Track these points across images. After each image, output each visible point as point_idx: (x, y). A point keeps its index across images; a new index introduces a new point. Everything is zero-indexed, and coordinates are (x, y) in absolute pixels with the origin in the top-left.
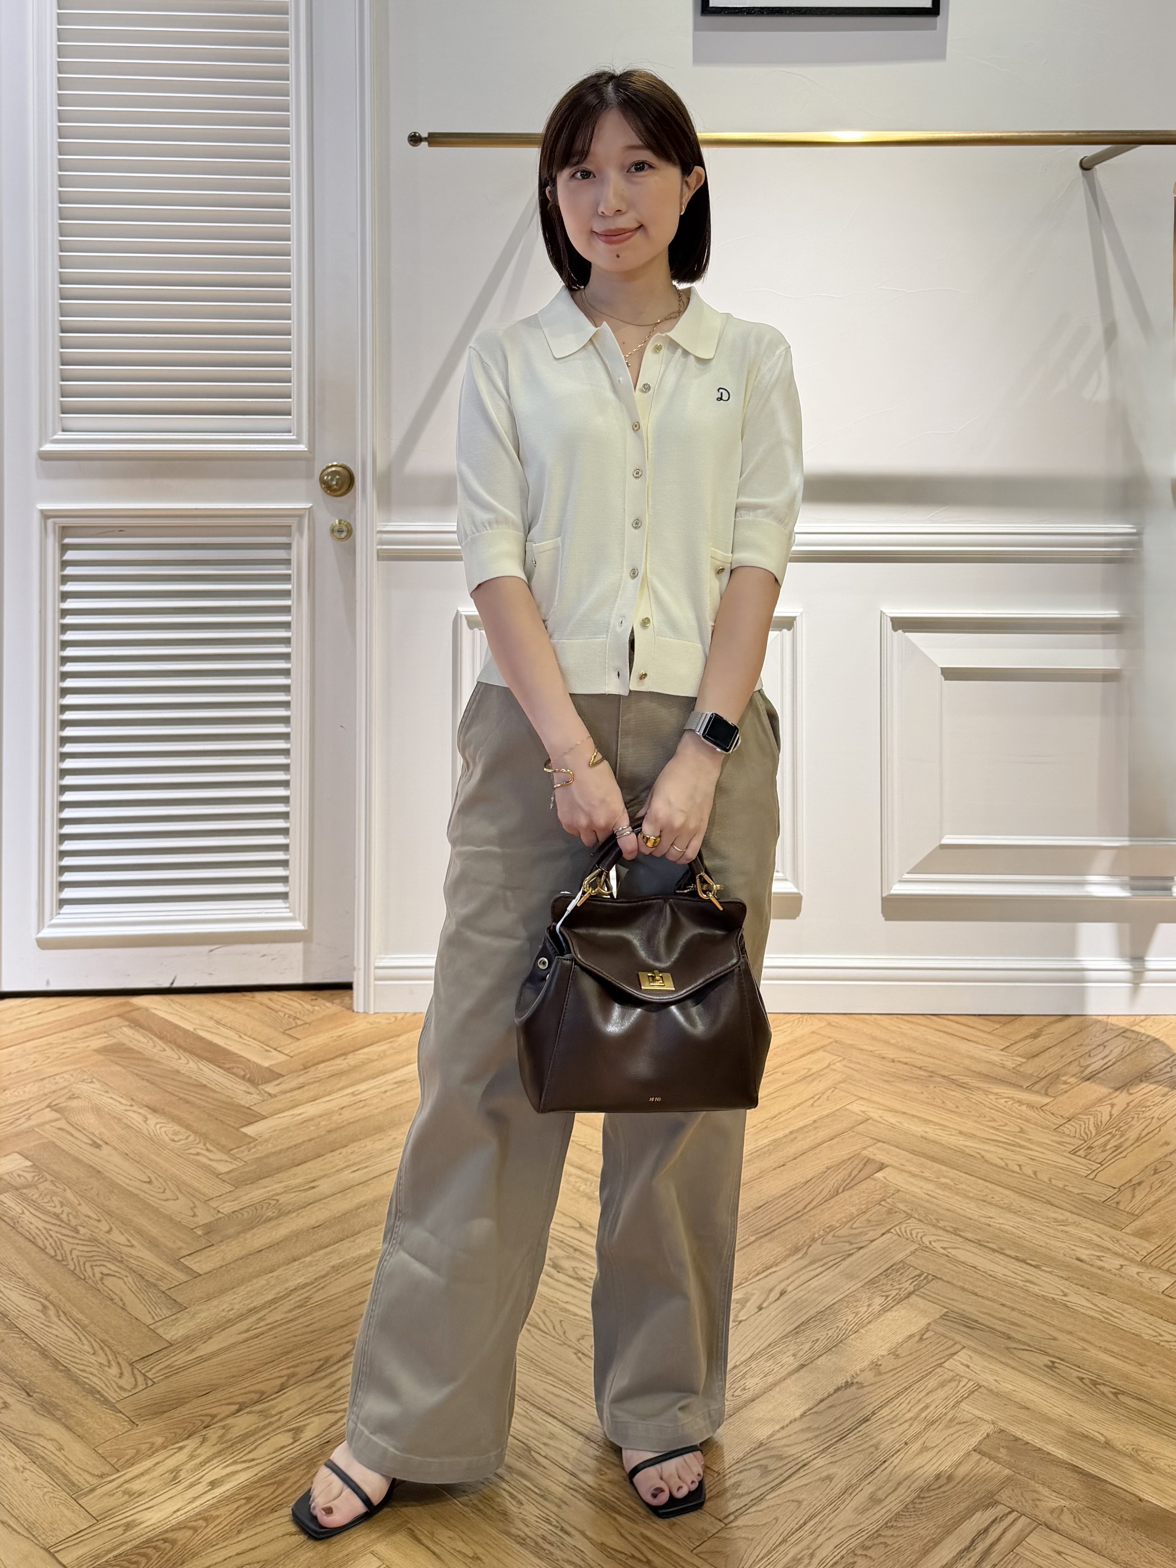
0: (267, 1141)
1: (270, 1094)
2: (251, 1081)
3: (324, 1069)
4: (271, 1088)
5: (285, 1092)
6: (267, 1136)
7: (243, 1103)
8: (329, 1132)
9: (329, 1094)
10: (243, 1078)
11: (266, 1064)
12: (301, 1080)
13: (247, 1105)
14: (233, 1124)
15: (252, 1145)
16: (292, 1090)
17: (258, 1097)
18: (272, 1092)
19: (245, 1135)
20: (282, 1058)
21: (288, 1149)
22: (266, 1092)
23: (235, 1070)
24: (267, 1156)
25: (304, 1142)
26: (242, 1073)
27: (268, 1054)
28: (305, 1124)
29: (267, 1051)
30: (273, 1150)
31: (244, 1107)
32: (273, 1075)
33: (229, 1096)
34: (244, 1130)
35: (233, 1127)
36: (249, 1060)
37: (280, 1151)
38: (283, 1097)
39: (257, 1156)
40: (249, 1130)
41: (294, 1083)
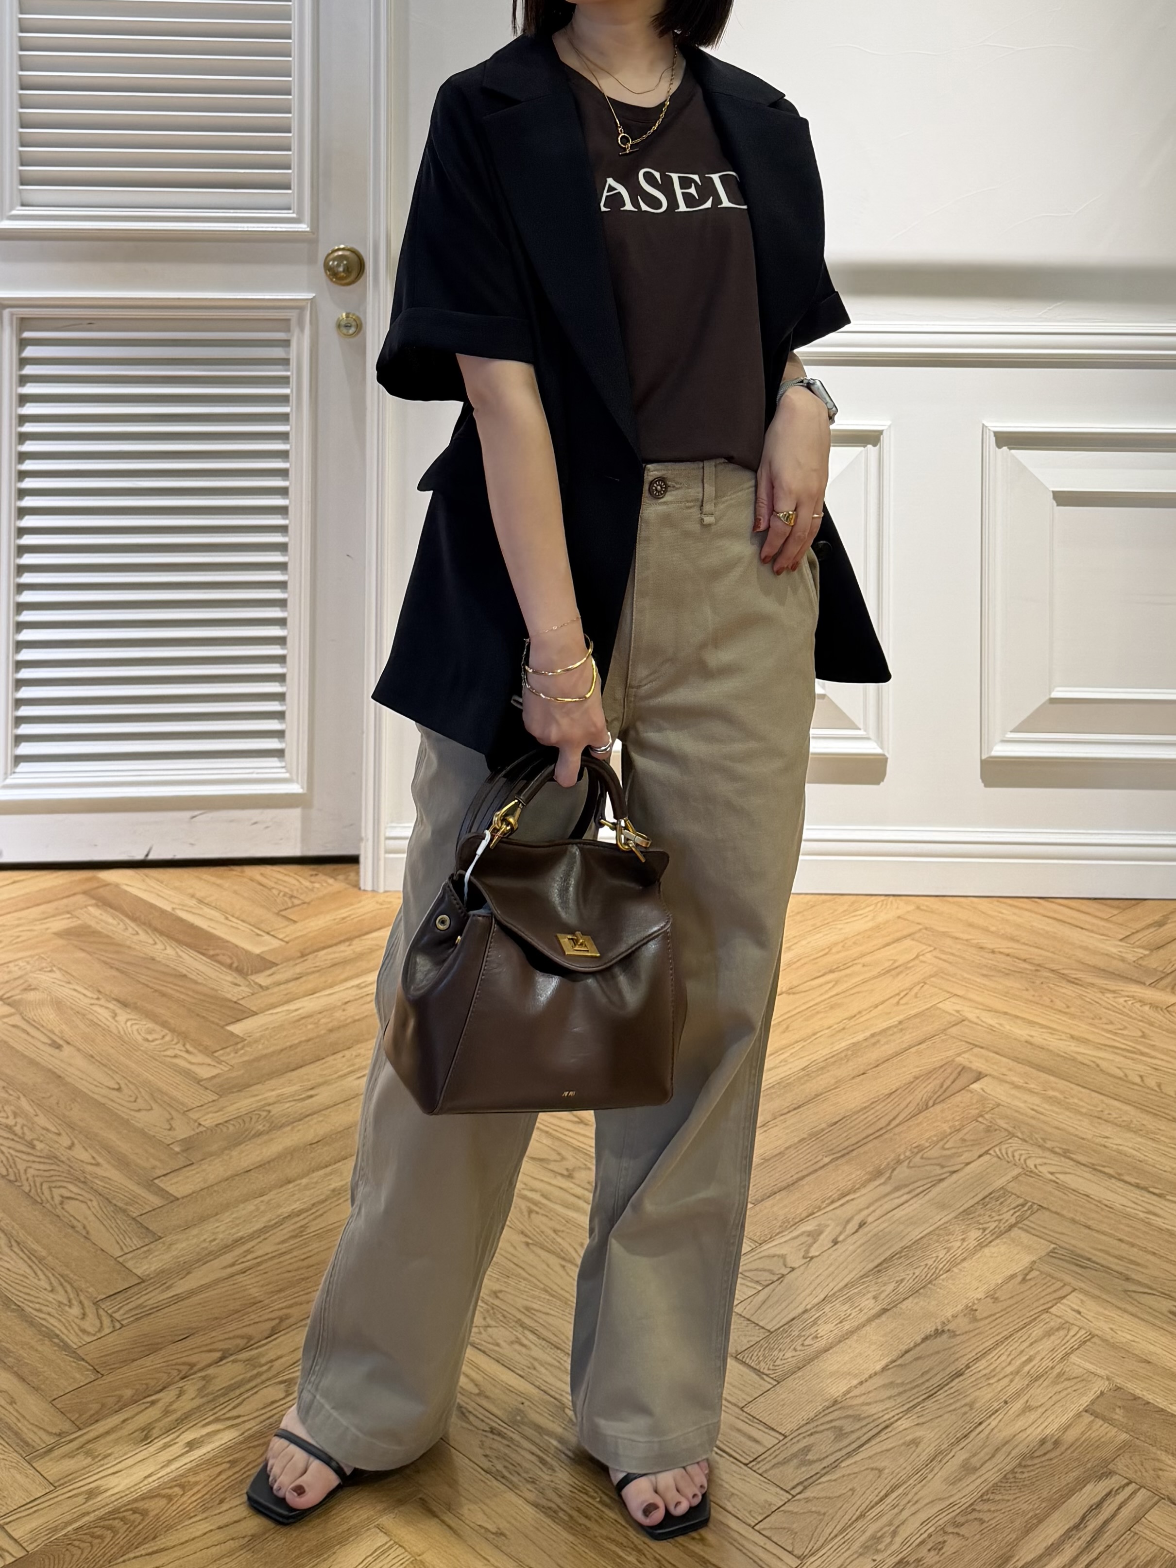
0: (256, 1041)
1: (261, 986)
2: (239, 971)
3: (325, 957)
4: (262, 979)
5: (279, 984)
6: (258, 1035)
7: (229, 996)
8: (331, 1031)
9: (331, 987)
10: (230, 967)
11: (257, 950)
12: (298, 969)
13: (235, 999)
14: (217, 1021)
15: (239, 1046)
16: (288, 981)
17: (247, 989)
18: (263, 984)
19: (232, 1034)
20: (276, 943)
21: (282, 1050)
22: (256, 983)
23: (220, 958)
24: (258, 1059)
25: (300, 1042)
26: (229, 961)
27: (258, 938)
28: (303, 1021)
29: (258, 935)
30: (265, 1052)
31: (231, 1001)
32: (264, 964)
33: (213, 989)
34: (229, 1028)
35: (218, 1024)
36: (237, 946)
37: (273, 1054)
38: (276, 989)
39: (246, 1058)
40: (237, 1029)
41: (289, 974)
